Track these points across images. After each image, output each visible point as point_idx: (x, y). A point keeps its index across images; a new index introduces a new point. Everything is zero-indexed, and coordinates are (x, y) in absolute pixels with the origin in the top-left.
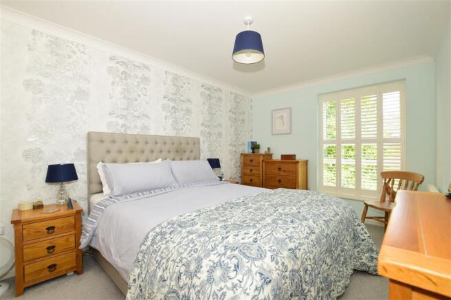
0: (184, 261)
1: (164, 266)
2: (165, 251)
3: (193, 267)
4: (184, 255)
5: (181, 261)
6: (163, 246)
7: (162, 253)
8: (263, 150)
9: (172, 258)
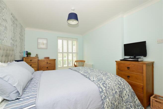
0: (117, 84)
1: (114, 89)
2: (111, 86)
3: (119, 83)
4: (116, 83)
5: (116, 84)
6: (109, 85)
7: (111, 87)
8: (33, 55)
9: (114, 86)
